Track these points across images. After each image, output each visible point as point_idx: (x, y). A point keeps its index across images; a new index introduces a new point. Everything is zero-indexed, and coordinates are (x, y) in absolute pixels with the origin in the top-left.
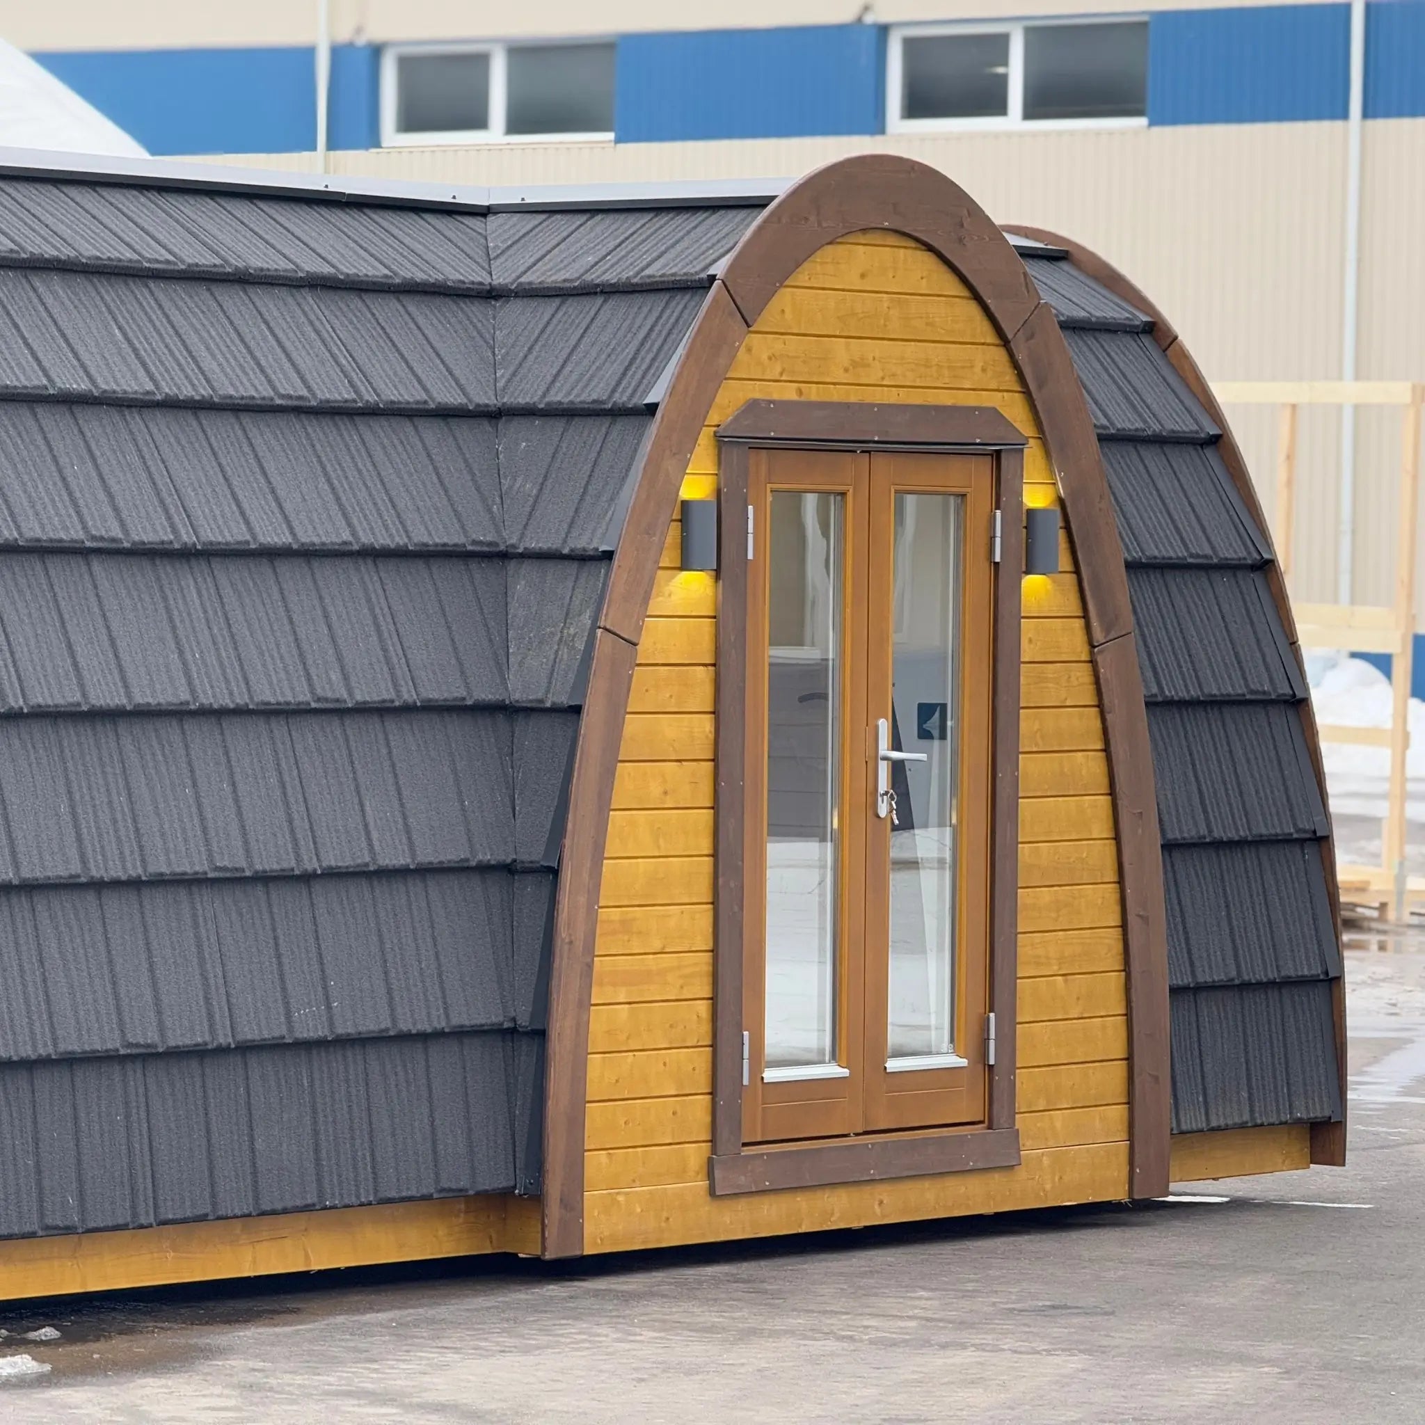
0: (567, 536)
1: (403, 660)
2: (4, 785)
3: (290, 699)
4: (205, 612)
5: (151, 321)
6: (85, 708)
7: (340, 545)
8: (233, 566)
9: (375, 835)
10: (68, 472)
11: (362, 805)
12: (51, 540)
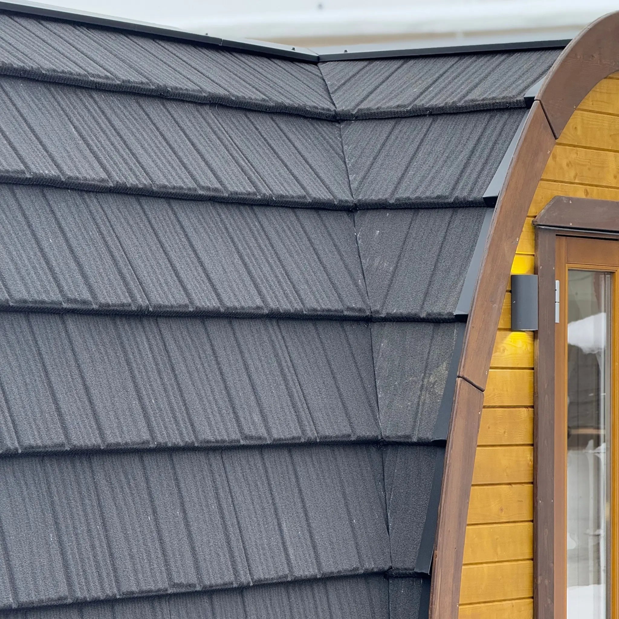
0: (423, 304)
1: (305, 405)
2: (3, 518)
3: (226, 438)
4: (157, 364)
5: (98, 124)
6: (67, 448)
7: (254, 309)
8: (175, 324)
9: (291, 551)
10: (45, 244)
11: (280, 525)
12: (35, 302)
